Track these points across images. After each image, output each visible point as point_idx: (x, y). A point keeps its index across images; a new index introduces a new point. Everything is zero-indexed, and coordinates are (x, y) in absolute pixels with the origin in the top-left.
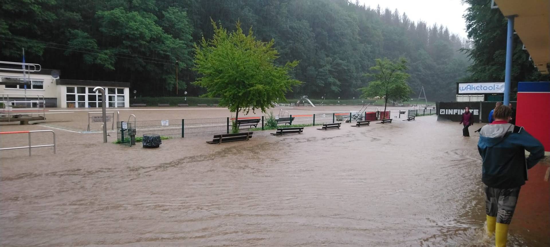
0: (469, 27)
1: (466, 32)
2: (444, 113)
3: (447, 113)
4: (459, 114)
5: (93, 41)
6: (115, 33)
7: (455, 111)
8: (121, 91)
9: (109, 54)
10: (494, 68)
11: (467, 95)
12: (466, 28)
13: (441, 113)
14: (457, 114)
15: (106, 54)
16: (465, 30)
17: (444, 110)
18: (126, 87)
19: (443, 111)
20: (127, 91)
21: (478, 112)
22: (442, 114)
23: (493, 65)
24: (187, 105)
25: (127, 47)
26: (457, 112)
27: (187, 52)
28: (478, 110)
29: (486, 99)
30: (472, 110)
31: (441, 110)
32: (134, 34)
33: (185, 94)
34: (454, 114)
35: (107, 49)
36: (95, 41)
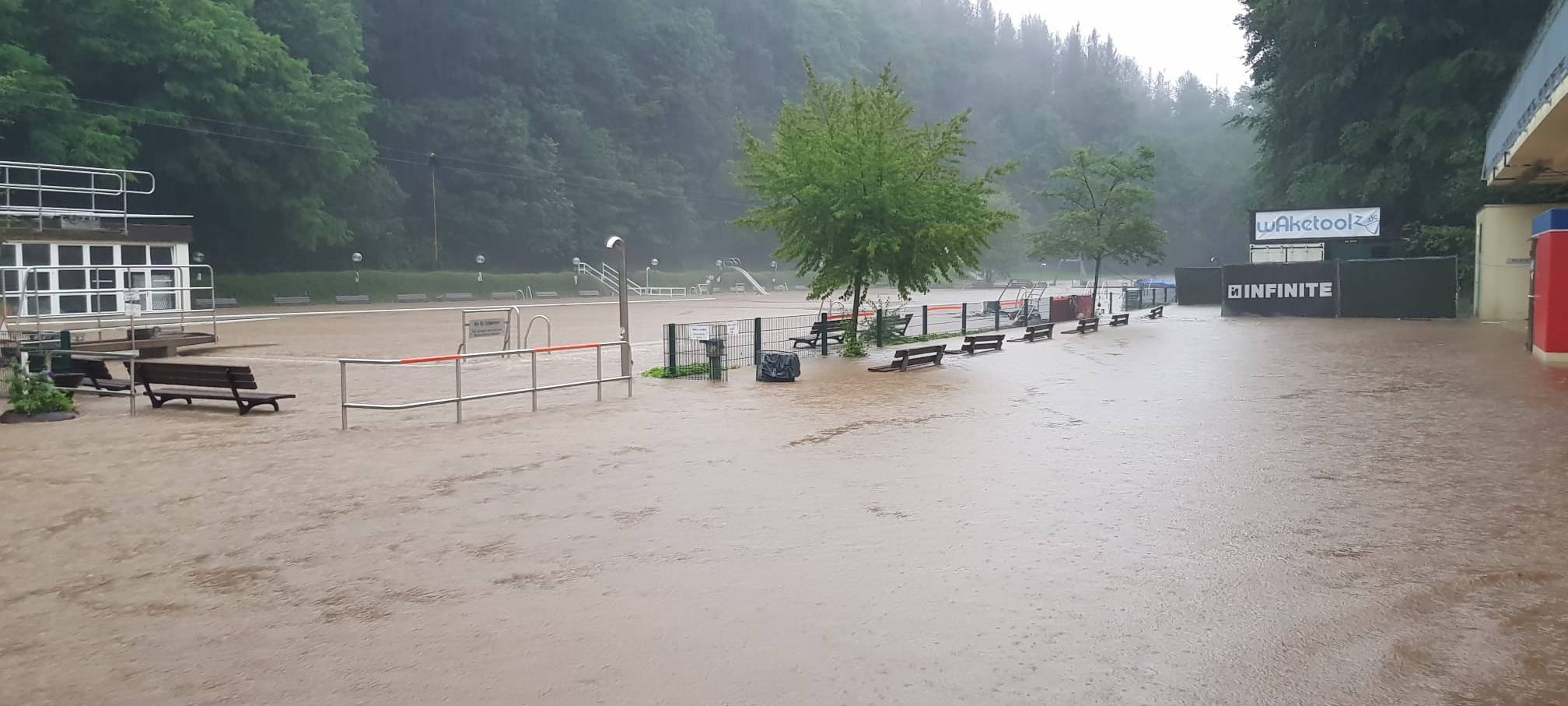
0: (1253, 50)
1: (1247, 63)
2: (1240, 296)
3: (1247, 296)
4: (1280, 295)
5: (61, 84)
6: (137, 54)
7: (1270, 288)
8: (163, 256)
9: (118, 127)
10: (1342, 168)
11: (1279, 246)
12: (1246, 54)
13: (1230, 296)
14: (1274, 295)
15: (104, 128)
16: (1244, 60)
17: (1239, 287)
18: (181, 241)
19: (1237, 290)
20: (181, 254)
21: (1330, 289)
22: (1235, 297)
23: (1337, 162)
24: (365, 297)
25: (174, 104)
26: (1274, 291)
27: (355, 118)
28: (1330, 284)
29: (1328, 254)
30: (1316, 285)
31: (1230, 287)
32: (200, 61)
33: (356, 260)
34: (1268, 296)
35: (106, 111)
36: (67, 83)
